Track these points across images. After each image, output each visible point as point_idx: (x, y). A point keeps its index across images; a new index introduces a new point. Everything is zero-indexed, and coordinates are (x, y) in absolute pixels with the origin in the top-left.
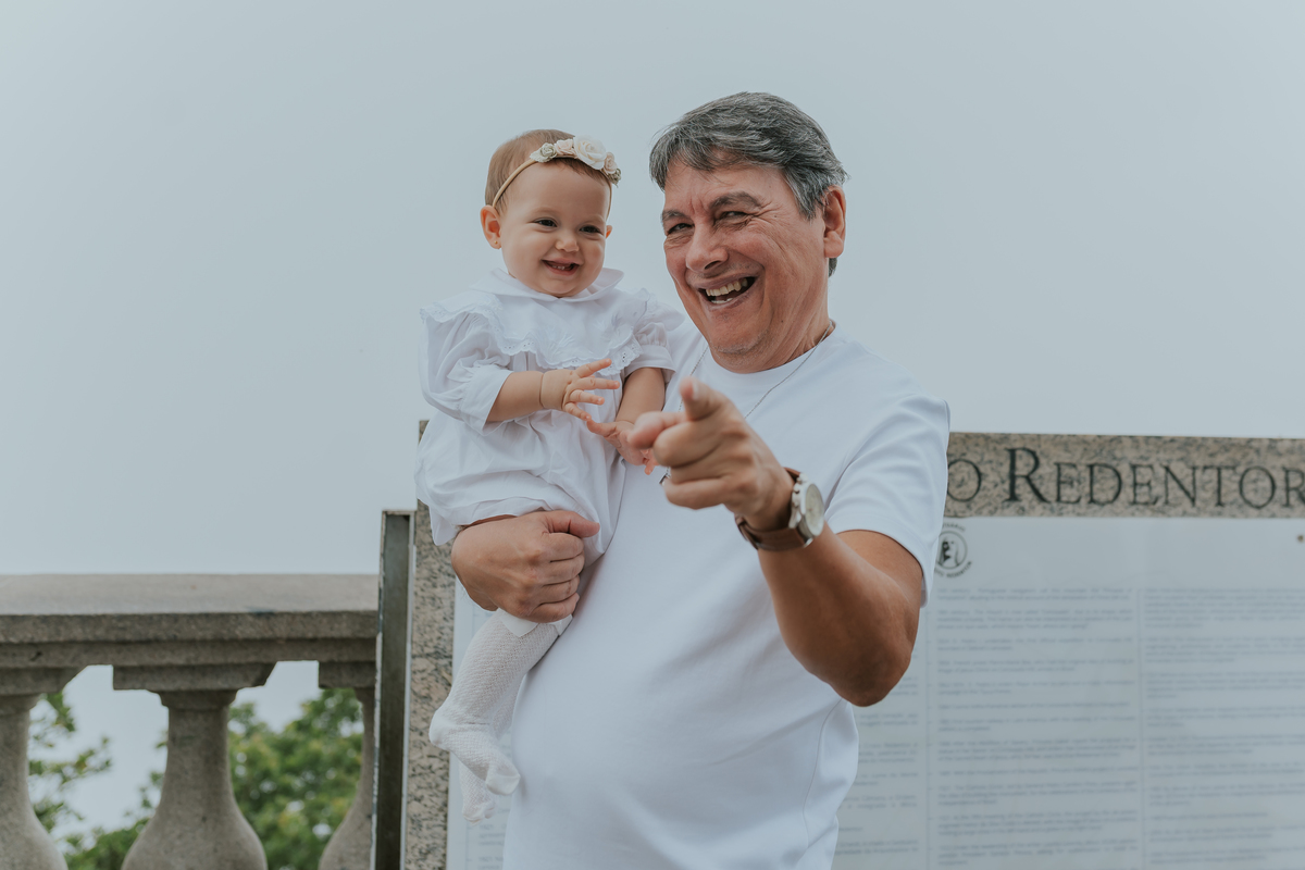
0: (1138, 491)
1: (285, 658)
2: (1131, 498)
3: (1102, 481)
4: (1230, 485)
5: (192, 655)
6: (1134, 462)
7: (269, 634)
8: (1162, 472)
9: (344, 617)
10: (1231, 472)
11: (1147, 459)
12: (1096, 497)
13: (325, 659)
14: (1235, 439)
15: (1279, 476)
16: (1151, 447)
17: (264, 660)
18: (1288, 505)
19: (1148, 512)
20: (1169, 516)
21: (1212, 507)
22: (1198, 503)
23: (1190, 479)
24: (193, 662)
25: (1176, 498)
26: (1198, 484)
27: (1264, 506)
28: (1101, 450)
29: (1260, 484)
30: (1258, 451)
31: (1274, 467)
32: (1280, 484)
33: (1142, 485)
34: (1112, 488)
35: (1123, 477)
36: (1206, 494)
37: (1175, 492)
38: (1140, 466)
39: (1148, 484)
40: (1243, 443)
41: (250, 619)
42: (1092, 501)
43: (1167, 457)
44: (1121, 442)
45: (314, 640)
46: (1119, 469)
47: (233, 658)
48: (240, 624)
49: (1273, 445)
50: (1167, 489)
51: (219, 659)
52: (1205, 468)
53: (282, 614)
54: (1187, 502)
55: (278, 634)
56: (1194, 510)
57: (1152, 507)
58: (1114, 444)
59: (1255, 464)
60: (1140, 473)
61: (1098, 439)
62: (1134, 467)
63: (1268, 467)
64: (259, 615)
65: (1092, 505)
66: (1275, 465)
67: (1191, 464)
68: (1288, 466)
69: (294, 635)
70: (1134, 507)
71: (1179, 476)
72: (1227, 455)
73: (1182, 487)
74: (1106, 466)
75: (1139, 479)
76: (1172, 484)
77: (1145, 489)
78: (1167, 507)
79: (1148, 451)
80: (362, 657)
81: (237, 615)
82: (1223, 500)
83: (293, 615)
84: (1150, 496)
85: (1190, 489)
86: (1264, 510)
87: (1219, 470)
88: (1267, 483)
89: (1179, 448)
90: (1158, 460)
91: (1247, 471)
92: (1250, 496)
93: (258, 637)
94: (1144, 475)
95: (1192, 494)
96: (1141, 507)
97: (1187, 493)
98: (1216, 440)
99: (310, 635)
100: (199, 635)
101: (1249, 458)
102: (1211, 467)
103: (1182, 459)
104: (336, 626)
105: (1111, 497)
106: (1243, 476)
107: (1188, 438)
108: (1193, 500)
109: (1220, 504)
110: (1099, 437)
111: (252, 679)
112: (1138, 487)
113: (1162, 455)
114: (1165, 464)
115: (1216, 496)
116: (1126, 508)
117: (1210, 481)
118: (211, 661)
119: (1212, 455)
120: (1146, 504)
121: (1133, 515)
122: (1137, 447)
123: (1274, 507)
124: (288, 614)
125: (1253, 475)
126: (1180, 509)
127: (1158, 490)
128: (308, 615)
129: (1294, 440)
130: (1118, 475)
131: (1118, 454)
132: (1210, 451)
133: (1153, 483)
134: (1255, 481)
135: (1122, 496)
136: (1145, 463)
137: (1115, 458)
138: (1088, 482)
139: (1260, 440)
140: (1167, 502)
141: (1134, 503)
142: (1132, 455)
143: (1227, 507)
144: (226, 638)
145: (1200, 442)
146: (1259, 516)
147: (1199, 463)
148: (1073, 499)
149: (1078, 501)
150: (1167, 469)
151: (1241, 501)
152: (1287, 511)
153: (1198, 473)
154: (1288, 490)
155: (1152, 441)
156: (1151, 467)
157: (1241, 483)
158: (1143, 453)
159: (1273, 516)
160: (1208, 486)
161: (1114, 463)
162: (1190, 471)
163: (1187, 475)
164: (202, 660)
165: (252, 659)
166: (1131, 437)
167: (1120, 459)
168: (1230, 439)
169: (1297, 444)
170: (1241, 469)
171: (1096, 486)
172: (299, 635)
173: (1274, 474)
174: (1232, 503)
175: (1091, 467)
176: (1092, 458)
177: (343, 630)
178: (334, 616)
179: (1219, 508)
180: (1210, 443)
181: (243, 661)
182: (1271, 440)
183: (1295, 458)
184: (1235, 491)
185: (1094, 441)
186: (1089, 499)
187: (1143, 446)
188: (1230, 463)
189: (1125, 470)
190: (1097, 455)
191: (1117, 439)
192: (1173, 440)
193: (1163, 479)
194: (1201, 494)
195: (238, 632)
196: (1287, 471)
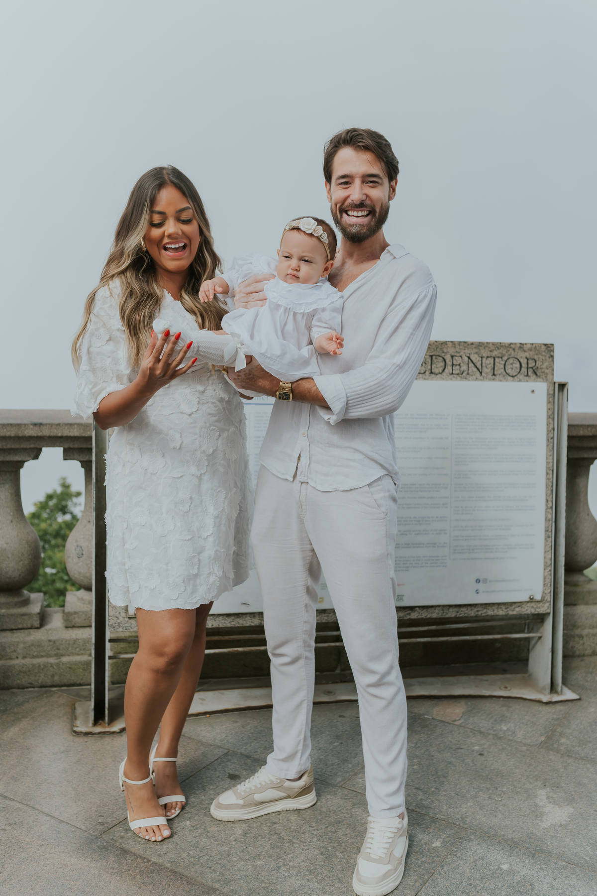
0: (454, 368)
1: (47, 446)
2: (451, 371)
3: (436, 363)
4: (499, 364)
5: (4, 444)
6: (453, 354)
7: (40, 434)
8: (466, 359)
9: (76, 426)
10: (500, 359)
11: (459, 353)
12: (433, 371)
13: (66, 446)
14: (503, 343)
15: (524, 362)
16: (461, 347)
17: (38, 447)
18: (527, 375)
19: (459, 378)
20: (469, 380)
21: (490, 376)
22: (483, 374)
23: (480, 362)
24: (5, 447)
25: (473, 372)
26: (484, 365)
27: (516, 376)
28: (437, 348)
29: (514, 365)
30: (514, 349)
31: (522, 357)
32: (524, 365)
33: (456, 365)
34: (442, 366)
35: (447, 361)
36: (487, 370)
37: (472, 368)
38: (456, 356)
39: (459, 365)
40: (507, 345)
41: (32, 427)
42: (431, 373)
43: (469, 352)
44: (447, 344)
45: (61, 437)
46: (445, 357)
47: (23, 446)
48: (27, 429)
49: (522, 346)
50: (468, 367)
51: (17, 446)
52: (488, 357)
53: (46, 424)
54: (478, 373)
55: (45, 434)
56: (481, 378)
57: (460, 376)
58: (443, 345)
59: (512, 356)
60: (455, 359)
61: (435, 343)
62: (452, 357)
63: (518, 358)
64: (35, 425)
65: (431, 374)
66: (522, 356)
67: (481, 356)
68: (528, 357)
69: (52, 434)
70: (452, 376)
71: (474, 361)
72: (498, 351)
73: (476, 367)
74: (439, 356)
75: (454, 363)
76: (471, 365)
77: (458, 367)
78: (468, 376)
79: (460, 349)
80: (84, 446)
81: (25, 425)
82: (495, 373)
83: (51, 425)
84: (460, 370)
85: (480, 367)
86: (516, 378)
87: (494, 358)
88: (518, 365)
89: (475, 348)
90: (465, 353)
91: (508, 359)
92: (509, 371)
93: (35, 435)
94: (457, 360)
95: (481, 370)
96: (455, 376)
97: (478, 369)
98: (493, 344)
99: (60, 435)
100: (8, 434)
101: (509, 353)
102: (491, 357)
103: (476, 353)
104: (72, 430)
105: (441, 371)
106: (506, 361)
107: (480, 343)
108: (481, 373)
109: (494, 374)
110: (436, 341)
111: (32, 456)
112: (454, 366)
113: (466, 351)
114: (468, 355)
115: (492, 370)
116: (448, 376)
117: (490, 364)
118: (13, 447)
119: (491, 351)
120: (458, 374)
121: (451, 379)
122: (455, 347)
123: (521, 377)
124: (49, 424)
125: (511, 361)
126: (474, 377)
127: (464, 367)
128: (59, 424)
129: (532, 344)
130: (445, 360)
131: (445, 350)
132: (490, 349)
133: (462, 365)
134: (512, 364)
135: (446, 370)
136: (458, 355)
137: (443, 352)
138: (430, 364)
139: (516, 344)
140: (468, 374)
141: (452, 374)
142: (452, 351)
143: (498, 376)
144: (21, 435)
145: (485, 345)
146: (513, 380)
147: (485, 355)
148: (422, 372)
149: (425, 373)
150: (469, 358)
151: (505, 373)
152: (527, 378)
153: (484, 360)
154: (528, 368)
155: (463, 344)
156: (461, 357)
157: (505, 364)
158: (457, 350)
159: (520, 381)
160: (488, 366)
161: (443, 354)
162: (480, 359)
163: (479, 361)
164: (9, 446)
165: (32, 446)
166: (452, 342)
167: (446, 353)
168: (500, 343)
169: (534, 346)
170: (505, 358)
171: (434, 366)
172: (55, 435)
173: (521, 360)
174: (500, 375)
175: (431, 356)
176: (433, 352)
177: (75, 432)
178: (71, 425)
179: (494, 377)
180: (491, 345)
181: (28, 447)
182: (521, 344)
183: (532, 353)
184: (502, 368)
185: (434, 343)
186: (430, 372)
187: (457, 346)
188: (500, 355)
189: (448, 358)
190: (434, 350)
191: (445, 343)
192: (472, 344)
193: (467, 362)
194: (485, 370)
195: (25, 433)
196: (528, 359)
